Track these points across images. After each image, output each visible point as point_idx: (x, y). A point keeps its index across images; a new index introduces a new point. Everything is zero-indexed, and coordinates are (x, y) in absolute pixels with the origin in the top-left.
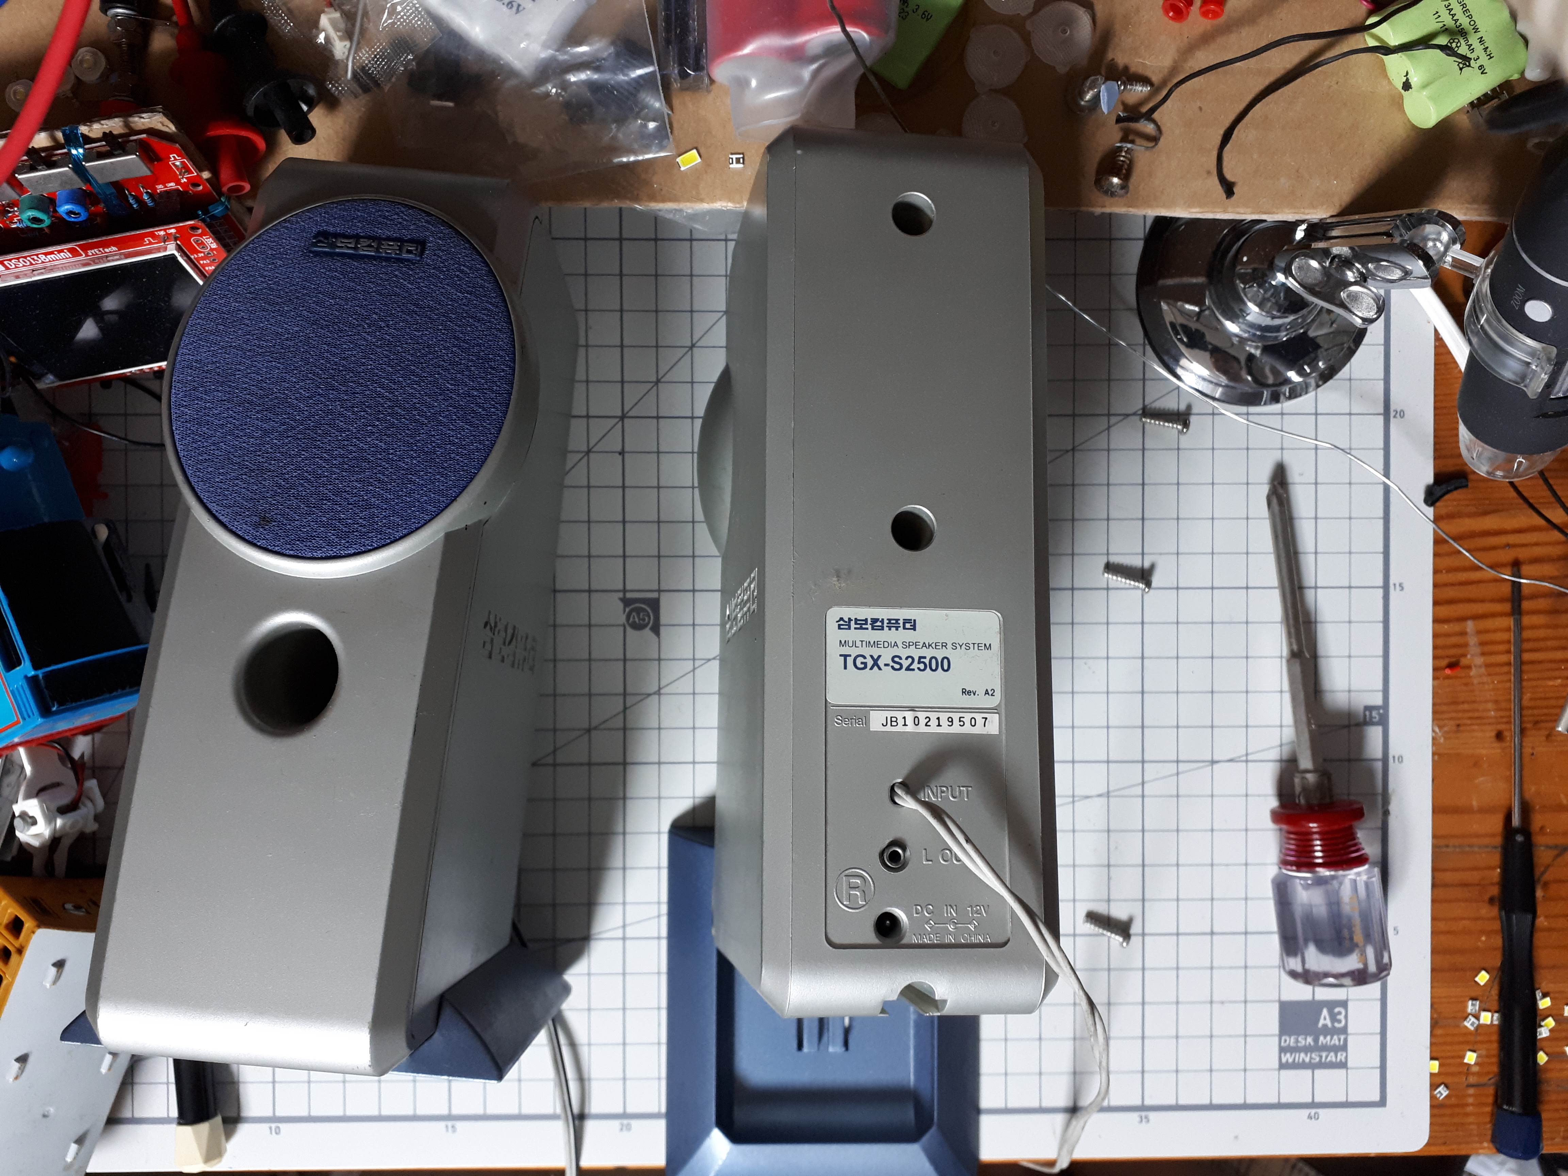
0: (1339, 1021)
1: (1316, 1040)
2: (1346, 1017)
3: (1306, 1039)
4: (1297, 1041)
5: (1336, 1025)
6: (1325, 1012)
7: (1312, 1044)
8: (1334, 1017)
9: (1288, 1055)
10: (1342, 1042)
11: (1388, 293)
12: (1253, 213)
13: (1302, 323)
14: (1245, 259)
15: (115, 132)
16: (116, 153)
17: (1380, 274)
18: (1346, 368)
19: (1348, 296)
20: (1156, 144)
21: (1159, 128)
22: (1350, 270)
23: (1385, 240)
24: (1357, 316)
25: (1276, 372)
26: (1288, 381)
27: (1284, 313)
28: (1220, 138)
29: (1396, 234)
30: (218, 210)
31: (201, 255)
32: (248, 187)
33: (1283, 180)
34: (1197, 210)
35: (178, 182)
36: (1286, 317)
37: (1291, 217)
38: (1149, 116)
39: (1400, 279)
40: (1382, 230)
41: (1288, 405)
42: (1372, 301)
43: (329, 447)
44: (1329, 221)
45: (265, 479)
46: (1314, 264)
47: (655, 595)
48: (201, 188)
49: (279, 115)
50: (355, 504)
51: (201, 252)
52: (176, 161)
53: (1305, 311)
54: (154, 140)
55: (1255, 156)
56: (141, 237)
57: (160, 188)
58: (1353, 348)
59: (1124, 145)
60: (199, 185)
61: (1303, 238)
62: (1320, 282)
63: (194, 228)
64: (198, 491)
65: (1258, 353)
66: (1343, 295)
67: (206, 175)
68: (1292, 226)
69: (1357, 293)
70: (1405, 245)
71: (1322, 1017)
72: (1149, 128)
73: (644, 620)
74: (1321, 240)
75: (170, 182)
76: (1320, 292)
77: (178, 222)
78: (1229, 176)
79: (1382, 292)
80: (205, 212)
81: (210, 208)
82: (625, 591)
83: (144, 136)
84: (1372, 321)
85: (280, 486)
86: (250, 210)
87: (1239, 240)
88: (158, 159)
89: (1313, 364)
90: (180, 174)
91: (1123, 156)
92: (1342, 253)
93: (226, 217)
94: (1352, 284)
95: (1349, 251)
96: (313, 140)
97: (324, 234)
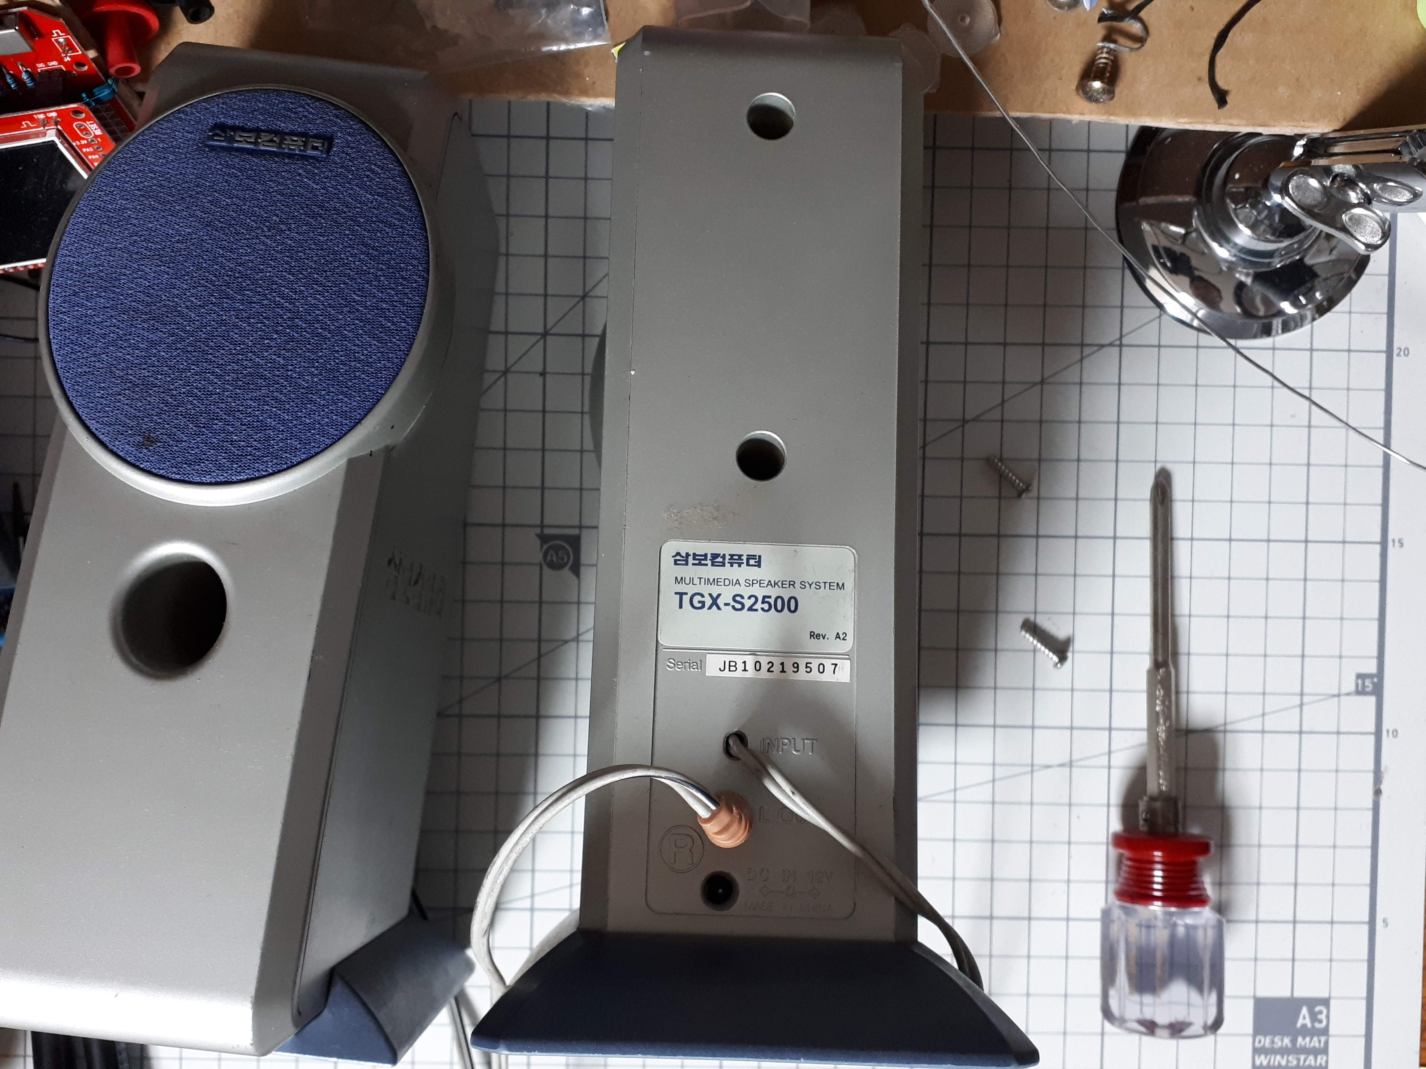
0: (1321, 1022)
1: (1294, 1041)
2: (1328, 1017)
3: (1282, 1040)
4: (1273, 1042)
5: (1317, 1025)
6: (1304, 1011)
7: (1289, 1045)
8: (1314, 1017)
9: (1263, 1057)
10: (1322, 1045)
11: (1394, 216)
12: (1247, 125)
13: (1298, 248)
14: (1237, 176)
17: (1386, 196)
18: (1346, 301)
19: (1350, 219)
20: (1142, 46)
21: (1146, 28)
22: (1353, 190)
23: (1392, 158)
24: (1359, 241)
25: (1268, 303)
26: (1281, 313)
27: (1279, 237)
28: (1212, 42)
29: (1405, 152)
30: (104, 93)
31: (84, 142)
32: (137, 69)
33: (1281, 89)
34: (1186, 120)
35: (61, 61)
36: (1281, 242)
37: (1288, 131)
38: (1135, 14)
39: (1409, 202)
40: (1390, 147)
41: (1281, 339)
42: (1377, 225)
43: (221, 362)
44: (1331, 136)
45: (150, 395)
46: (1313, 183)
47: (575, 532)
48: (86, 68)
50: (248, 425)
51: (85, 140)
52: (59, 37)
53: (1302, 236)
54: (36, 14)
55: (1251, 62)
56: (19, 122)
57: (41, 66)
58: (1354, 276)
59: (1107, 45)
60: (84, 65)
61: (1301, 155)
62: (1320, 203)
63: (76, 112)
64: (76, 406)
65: (1249, 281)
66: (1345, 218)
67: (92, 54)
68: (1290, 141)
69: (1360, 216)
70: (1415, 164)
71: (1301, 1016)
72: (1135, 27)
73: (563, 559)
74: (1322, 156)
75: (52, 61)
76: (1318, 214)
77: (59, 105)
78: (1221, 83)
79: (1388, 216)
80: (91, 95)
81: (95, 90)
82: (542, 526)
83: (25, 8)
84: (1376, 247)
85: (166, 404)
86: (141, 95)
87: (1231, 155)
88: (40, 35)
89: (1309, 294)
90: (64, 52)
91: (1105, 58)
92: (1345, 172)
93: (113, 101)
94: (1355, 206)
95: (1353, 170)
96: (211, 19)
97: (222, 127)
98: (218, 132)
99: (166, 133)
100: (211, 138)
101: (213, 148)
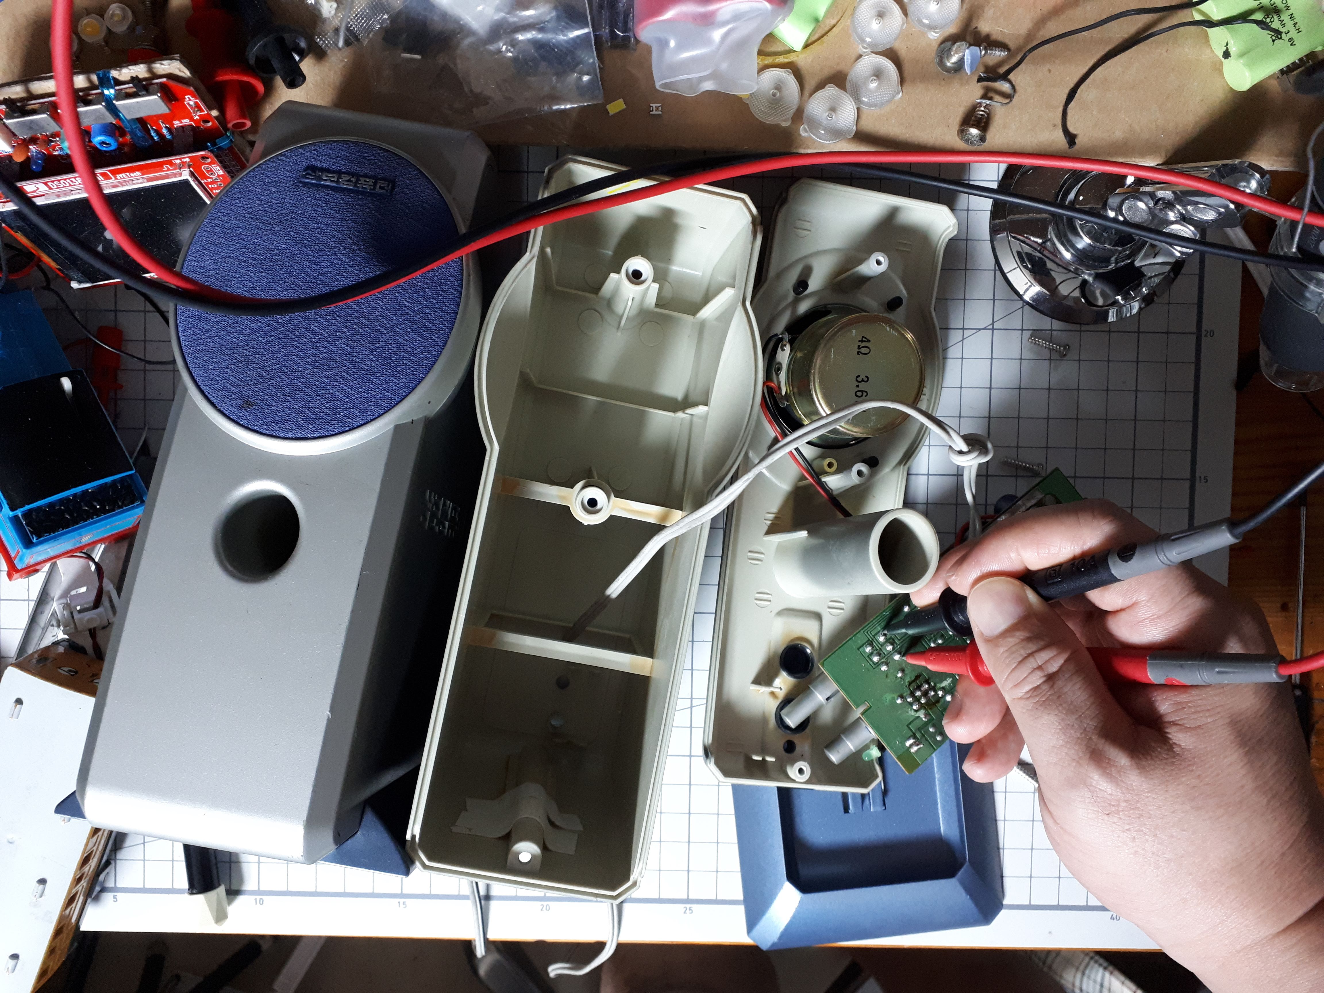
14: (1083, 199)
15: (141, 76)
16: (140, 93)
17: (1198, 215)
18: (1166, 294)
20: (1011, 101)
21: (1013, 87)
22: (1172, 210)
24: (1176, 250)
25: (1105, 297)
26: (1115, 304)
27: (1115, 246)
28: (1065, 97)
30: (224, 143)
31: (210, 180)
32: (249, 124)
33: (1118, 133)
35: (192, 119)
38: (1005, 77)
39: (1215, 220)
43: (304, 348)
45: (250, 370)
46: (1141, 205)
48: (210, 124)
49: (276, 64)
51: (210, 178)
53: (1133, 245)
54: (172, 83)
55: (1095, 113)
56: (161, 165)
57: (177, 123)
58: (1173, 276)
59: (984, 101)
60: (209, 122)
61: (1133, 183)
62: (1146, 220)
63: (204, 158)
64: (195, 376)
65: (1090, 279)
67: (215, 113)
75: (185, 119)
77: (191, 152)
78: (1072, 129)
79: (1199, 230)
80: (214, 144)
81: (217, 141)
83: (164, 80)
85: (262, 377)
86: (252, 144)
87: (1078, 183)
88: (176, 99)
89: (1137, 290)
90: (194, 113)
91: (982, 111)
92: (1166, 197)
93: (231, 149)
94: (1173, 223)
95: (1172, 195)
96: (304, 85)
97: (312, 169)
98: (310, 172)
99: (271, 171)
100: (304, 177)
101: (305, 184)
